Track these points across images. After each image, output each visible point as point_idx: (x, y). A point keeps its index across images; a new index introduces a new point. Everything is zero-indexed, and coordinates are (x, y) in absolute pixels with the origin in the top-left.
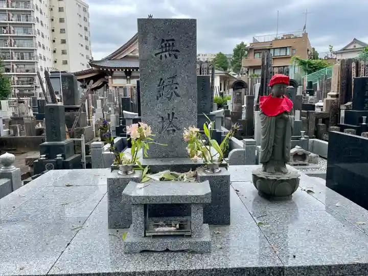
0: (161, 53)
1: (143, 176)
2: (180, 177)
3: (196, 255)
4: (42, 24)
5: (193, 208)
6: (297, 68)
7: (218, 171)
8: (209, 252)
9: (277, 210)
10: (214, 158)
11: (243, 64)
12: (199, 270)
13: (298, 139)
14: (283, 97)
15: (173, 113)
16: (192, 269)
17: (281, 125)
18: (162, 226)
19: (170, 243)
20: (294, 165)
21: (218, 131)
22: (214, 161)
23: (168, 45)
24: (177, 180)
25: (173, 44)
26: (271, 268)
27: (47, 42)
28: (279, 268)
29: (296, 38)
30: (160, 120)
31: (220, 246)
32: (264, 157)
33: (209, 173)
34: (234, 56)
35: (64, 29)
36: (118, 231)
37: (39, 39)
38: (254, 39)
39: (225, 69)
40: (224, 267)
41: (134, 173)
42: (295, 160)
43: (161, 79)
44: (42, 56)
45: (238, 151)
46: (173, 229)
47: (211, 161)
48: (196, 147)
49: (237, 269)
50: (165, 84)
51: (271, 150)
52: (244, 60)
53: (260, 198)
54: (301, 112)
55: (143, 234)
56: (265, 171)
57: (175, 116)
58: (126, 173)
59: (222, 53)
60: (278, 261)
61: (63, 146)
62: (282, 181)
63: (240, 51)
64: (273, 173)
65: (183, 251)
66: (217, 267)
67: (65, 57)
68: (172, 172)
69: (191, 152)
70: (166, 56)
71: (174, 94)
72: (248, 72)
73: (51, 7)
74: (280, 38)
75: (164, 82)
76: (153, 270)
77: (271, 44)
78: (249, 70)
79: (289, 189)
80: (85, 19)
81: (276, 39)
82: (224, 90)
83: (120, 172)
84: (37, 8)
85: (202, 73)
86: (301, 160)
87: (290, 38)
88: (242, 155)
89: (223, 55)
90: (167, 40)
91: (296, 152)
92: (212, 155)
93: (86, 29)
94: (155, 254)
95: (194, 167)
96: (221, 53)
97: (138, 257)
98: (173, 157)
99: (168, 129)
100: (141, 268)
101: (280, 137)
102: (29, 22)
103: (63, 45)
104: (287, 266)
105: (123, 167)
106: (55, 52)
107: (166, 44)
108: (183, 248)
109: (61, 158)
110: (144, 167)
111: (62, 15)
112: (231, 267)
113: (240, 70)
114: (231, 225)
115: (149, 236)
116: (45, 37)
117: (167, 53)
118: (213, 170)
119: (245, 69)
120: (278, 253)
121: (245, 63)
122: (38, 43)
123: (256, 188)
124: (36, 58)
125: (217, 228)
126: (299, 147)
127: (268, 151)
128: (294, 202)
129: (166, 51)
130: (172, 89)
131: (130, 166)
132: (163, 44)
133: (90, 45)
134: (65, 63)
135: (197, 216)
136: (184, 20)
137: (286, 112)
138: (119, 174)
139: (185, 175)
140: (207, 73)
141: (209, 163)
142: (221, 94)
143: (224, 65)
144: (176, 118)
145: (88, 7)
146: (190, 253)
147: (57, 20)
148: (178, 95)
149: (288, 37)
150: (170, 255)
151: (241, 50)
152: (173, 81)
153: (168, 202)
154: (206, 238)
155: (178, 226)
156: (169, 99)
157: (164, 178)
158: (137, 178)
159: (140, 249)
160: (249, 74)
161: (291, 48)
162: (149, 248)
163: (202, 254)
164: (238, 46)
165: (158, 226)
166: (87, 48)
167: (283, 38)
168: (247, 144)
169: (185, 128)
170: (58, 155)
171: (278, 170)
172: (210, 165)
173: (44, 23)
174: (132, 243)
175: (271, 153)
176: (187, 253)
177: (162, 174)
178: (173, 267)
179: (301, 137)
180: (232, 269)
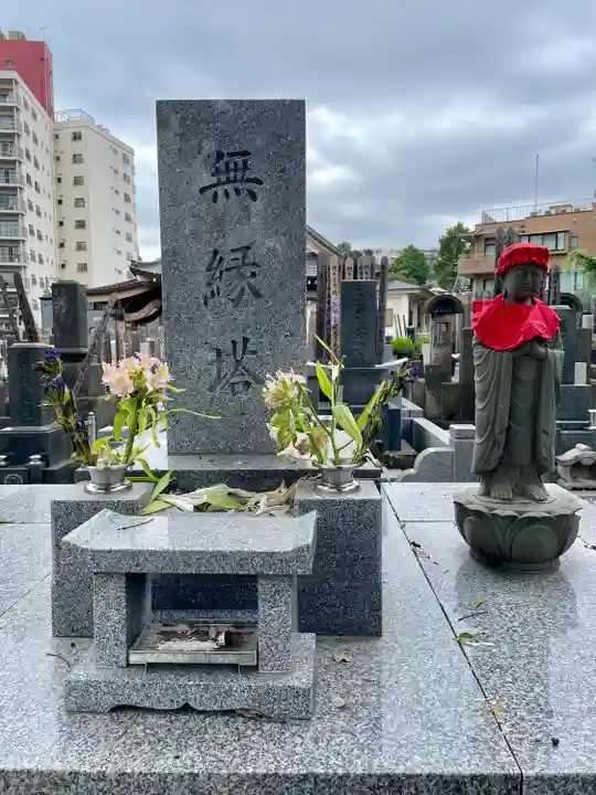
0: (214, 186)
1: (154, 496)
2: (252, 502)
3: (267, 727)
4: (37, 189)
5: (263, 588)
6: (580, 279)
7: (348, 487)
8: (305, 719)
9: (518, 599)
10: (342, 455)
11: (460, 270)
12: (265, 776)
13: (582, 429)
14: (534, 303)
15: (246, 340)
16: (242, 771)
17: (528, 374)
18: (182, 636)
19: (194, 689)
20: (574, 489)
21: (393, 406)
22: (342, 461)
23: (232, 166)
24: (242, 511)
25: (245, 162)
26: (482, 779)
27: (46, 226)
28: (507, 778)
29: (578, 211)
30: (212, 356)
31: (342, 702)
32: (484, 459)
33: (326, 493)
34: (442, 252)
35: (82, 199)
36: (73, 645)
37: (29, 219)
38: (485, 216)
39: (421, 280)
40: (340, 772)
41: (129, 488)
42: (574, 479)
43: (216, 252)
44: (36, 254)
45: (436, 453)
46: (208, 645)
47: (334, 462)
48: (292, 424)
49: (379, 777)
50: (225, 265)
51: (502, 439)
52: (462, 260)
53: (473, 564)
54: (588, 367)
55: (124, 657)
56: (487, 493)
57: (250, 347)
58: (107, 488)
59: (416, 246)
60: (504, 757)
61: (44, 435)
62: (532, 520)
63: (454, 243)
64: (507, 501)
65: (231, 713)
66: (320, 770)
67: (81, 257)
68: (232, 490)
69: (279, 434)
70: (227, 194)
71: (247, 290)
72: (470, 287)
73: (57, 154)
74: (543, 214)
75: (221, 259)
76: (129, 771)
77: (523, 227)
78: (475, 283)
79: (549, 543)
80: (126, 178)
81: (534, 216)
82: (419, 325)
83: (90, 487)
84: (28, 156)
85: (359, 276)
86: (588, 479)
87: (564, 212)
88: (448, 462)
89: (415, 251)
90: (231, 155)
91: (577, 457)
92: (338, 448)
93: (127, 199)
94: (151, 719)
95: (290, 477)
96: (411, 247)
97: (100, 724)
98: (246, 452)
99: (231, 381)
100: (96, 760)
101: (524, 405)
102: (11, 185)
103: (80, 231)
104: (531, 773)
105: (98, 471)
106: (62, 245)
107: (227, 165)
108: (229, 704)
109: (39, 463)
110: (159, 474)
111: (79, 170)
112: (360, 772)
113: (453, 282)
114: (384, 638)
115: (139, 666)
116: (43, 214)
117: (230, 187)
118: (338, 487)
119: (464, 281)
120: (506, 728)
121: (463, 266)
122: (27, 226)
123: (465, 538)
124: (22, 258)
125: (342, 646)
126: (584, 447)
127: (495, 441)
128: (563, 579)
129: (228, 181)
130: (242, 277)
131: (117, 470)
132: (221, 165)
133: (135, 230)
134: (83, 268)
135: (276, 612)
136: (273, 102)
137: (540, 340)
138: (89, 492)
139: (263, 498)
140: (369, 276)
141: (328, 465)
142: (410, 332)
143: (421, 273)
144: (254, 352)
145: (132, 153)
146: (250, 719)
147: (68, 180)
148: (257, 294)
149: (562, 212)
150: (191, 724)
151: (457, 240)
152: (244, 257)
153: (189, 571)
154: (301, 678)
155: (222, 638)
156: (236, 302)
157: (209, 504)
158: (132, 503)
159: (111, 701)
160: (474, 292)
161: (567, 235)
162: (135, 699)
163: (283, 723)
164: (450, 232)
165: (168, 636)
166: (129, 238)
167: (548, 214)
168: (460, 435)
169: (268, 376)
170: (33, 457)
171: (522, 493)
172: (330, 470)
173: (41, 186)
174: (88, 684)
175: (502, 447)
176: (241, 719)
177: (203, 495)
178: (189, 762)
179: (588, 425)
180: (362, 779)
